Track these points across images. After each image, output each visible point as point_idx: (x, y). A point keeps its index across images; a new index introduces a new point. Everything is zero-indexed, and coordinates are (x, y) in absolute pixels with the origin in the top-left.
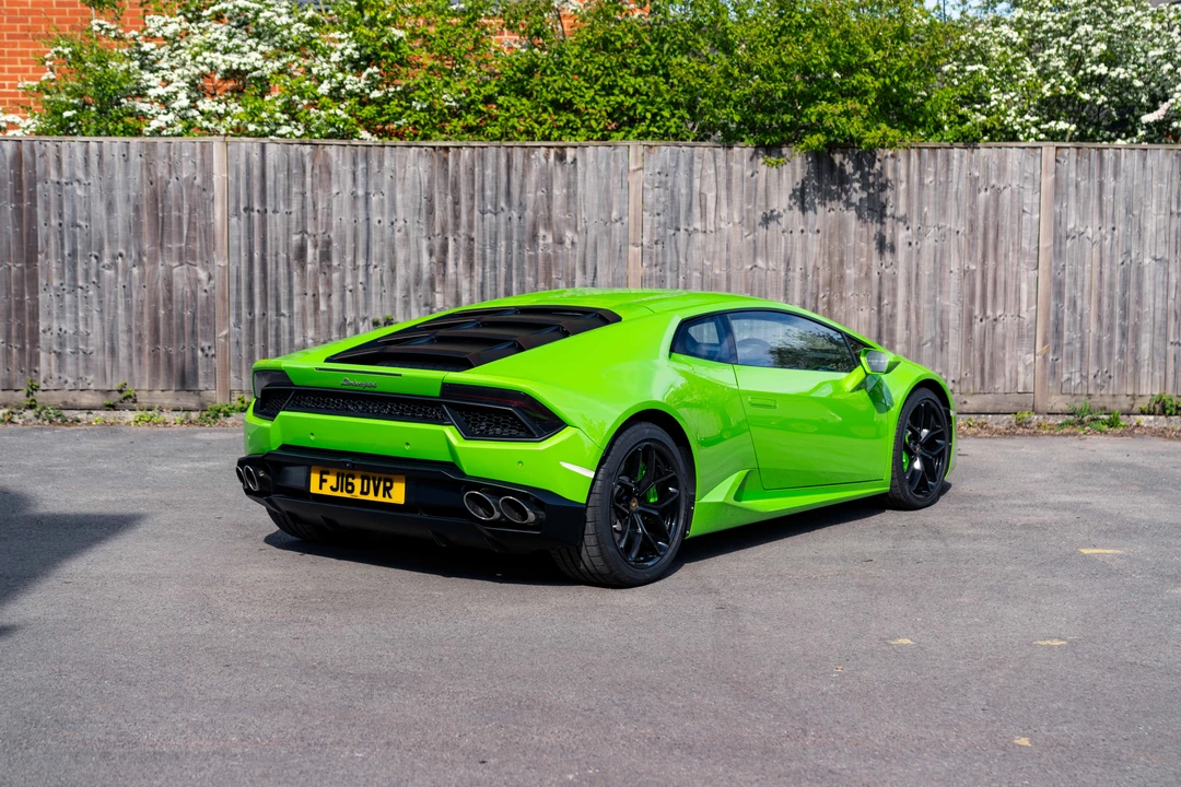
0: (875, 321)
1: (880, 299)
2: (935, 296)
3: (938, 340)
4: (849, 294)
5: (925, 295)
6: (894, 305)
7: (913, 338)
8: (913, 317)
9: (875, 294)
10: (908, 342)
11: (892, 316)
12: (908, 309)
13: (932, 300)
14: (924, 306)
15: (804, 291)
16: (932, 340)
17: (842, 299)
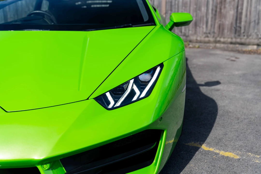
0: (235, 15)
1: (238, 7)
2: (257, 6)
3: (257, 21)
4: (227, 6)
5: (253, 5)
6: (242, 9)
7: (248, 20)
8: (248, 13)
9: (236, 5)
10: (246, 22)
11: (241, 13)
12: (247, 10)
13: (256, 7)
14: (253, 9)
15: (213, 5)
16: (255, 21)
17: (225, 7)
